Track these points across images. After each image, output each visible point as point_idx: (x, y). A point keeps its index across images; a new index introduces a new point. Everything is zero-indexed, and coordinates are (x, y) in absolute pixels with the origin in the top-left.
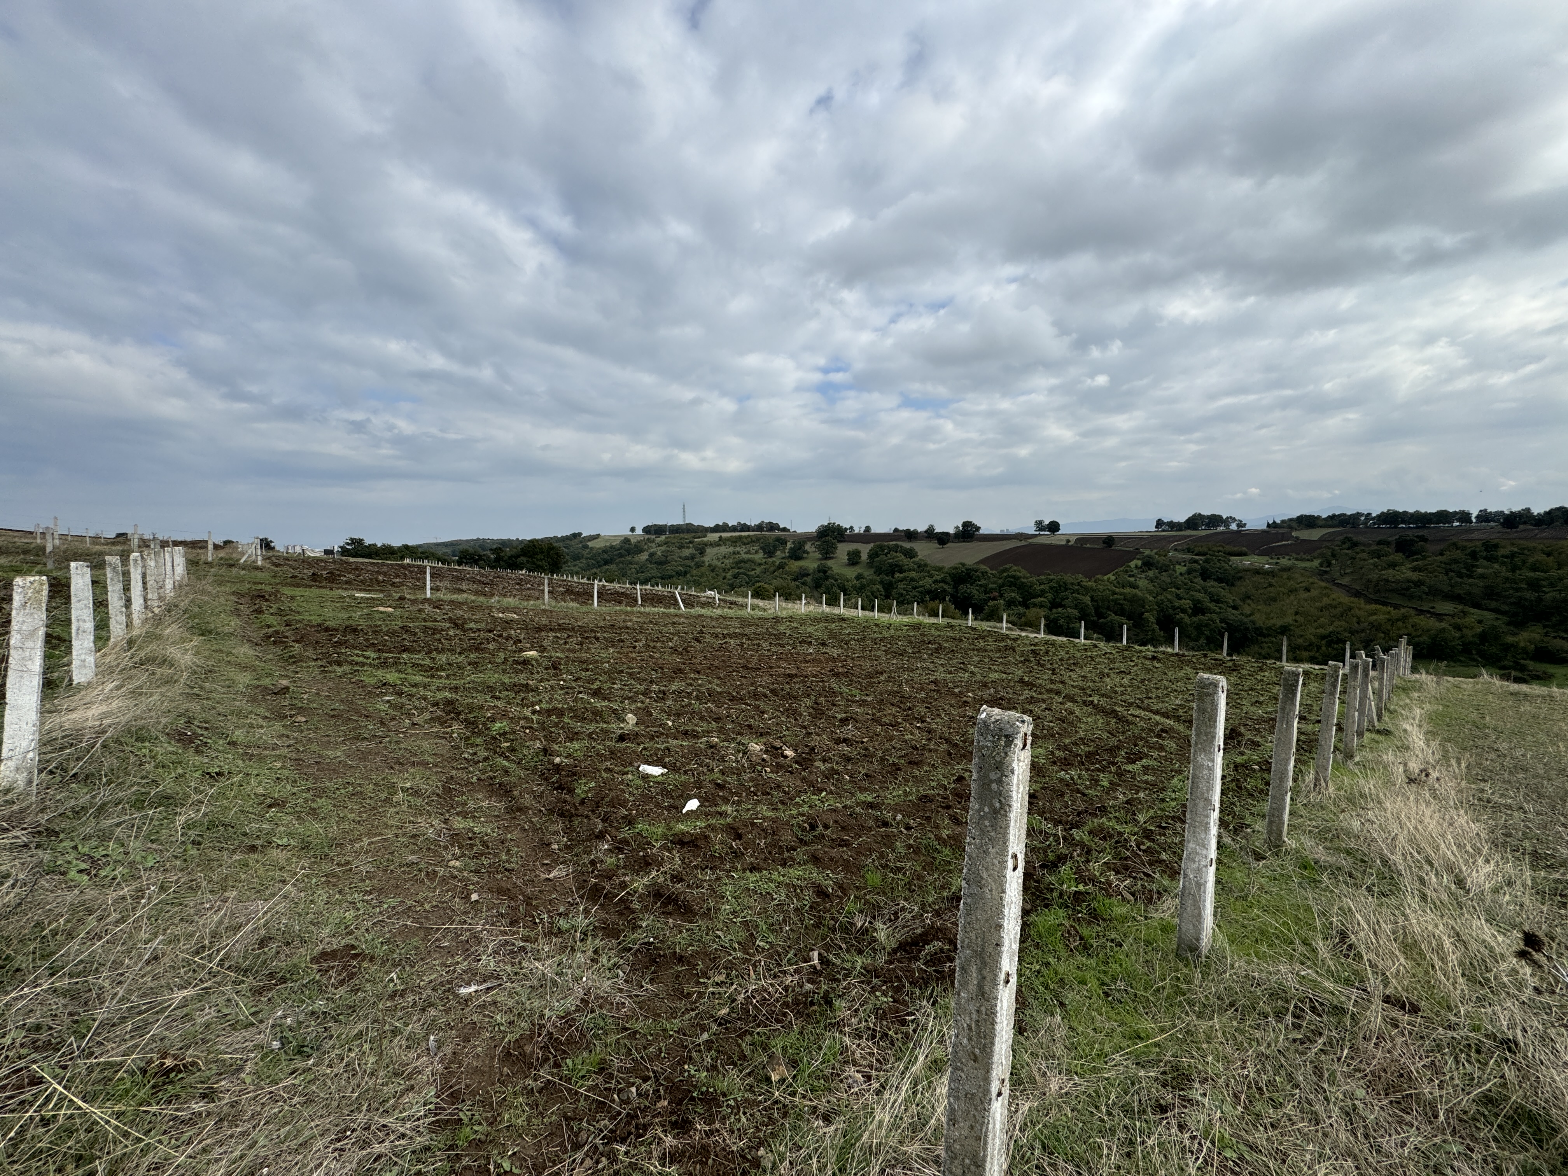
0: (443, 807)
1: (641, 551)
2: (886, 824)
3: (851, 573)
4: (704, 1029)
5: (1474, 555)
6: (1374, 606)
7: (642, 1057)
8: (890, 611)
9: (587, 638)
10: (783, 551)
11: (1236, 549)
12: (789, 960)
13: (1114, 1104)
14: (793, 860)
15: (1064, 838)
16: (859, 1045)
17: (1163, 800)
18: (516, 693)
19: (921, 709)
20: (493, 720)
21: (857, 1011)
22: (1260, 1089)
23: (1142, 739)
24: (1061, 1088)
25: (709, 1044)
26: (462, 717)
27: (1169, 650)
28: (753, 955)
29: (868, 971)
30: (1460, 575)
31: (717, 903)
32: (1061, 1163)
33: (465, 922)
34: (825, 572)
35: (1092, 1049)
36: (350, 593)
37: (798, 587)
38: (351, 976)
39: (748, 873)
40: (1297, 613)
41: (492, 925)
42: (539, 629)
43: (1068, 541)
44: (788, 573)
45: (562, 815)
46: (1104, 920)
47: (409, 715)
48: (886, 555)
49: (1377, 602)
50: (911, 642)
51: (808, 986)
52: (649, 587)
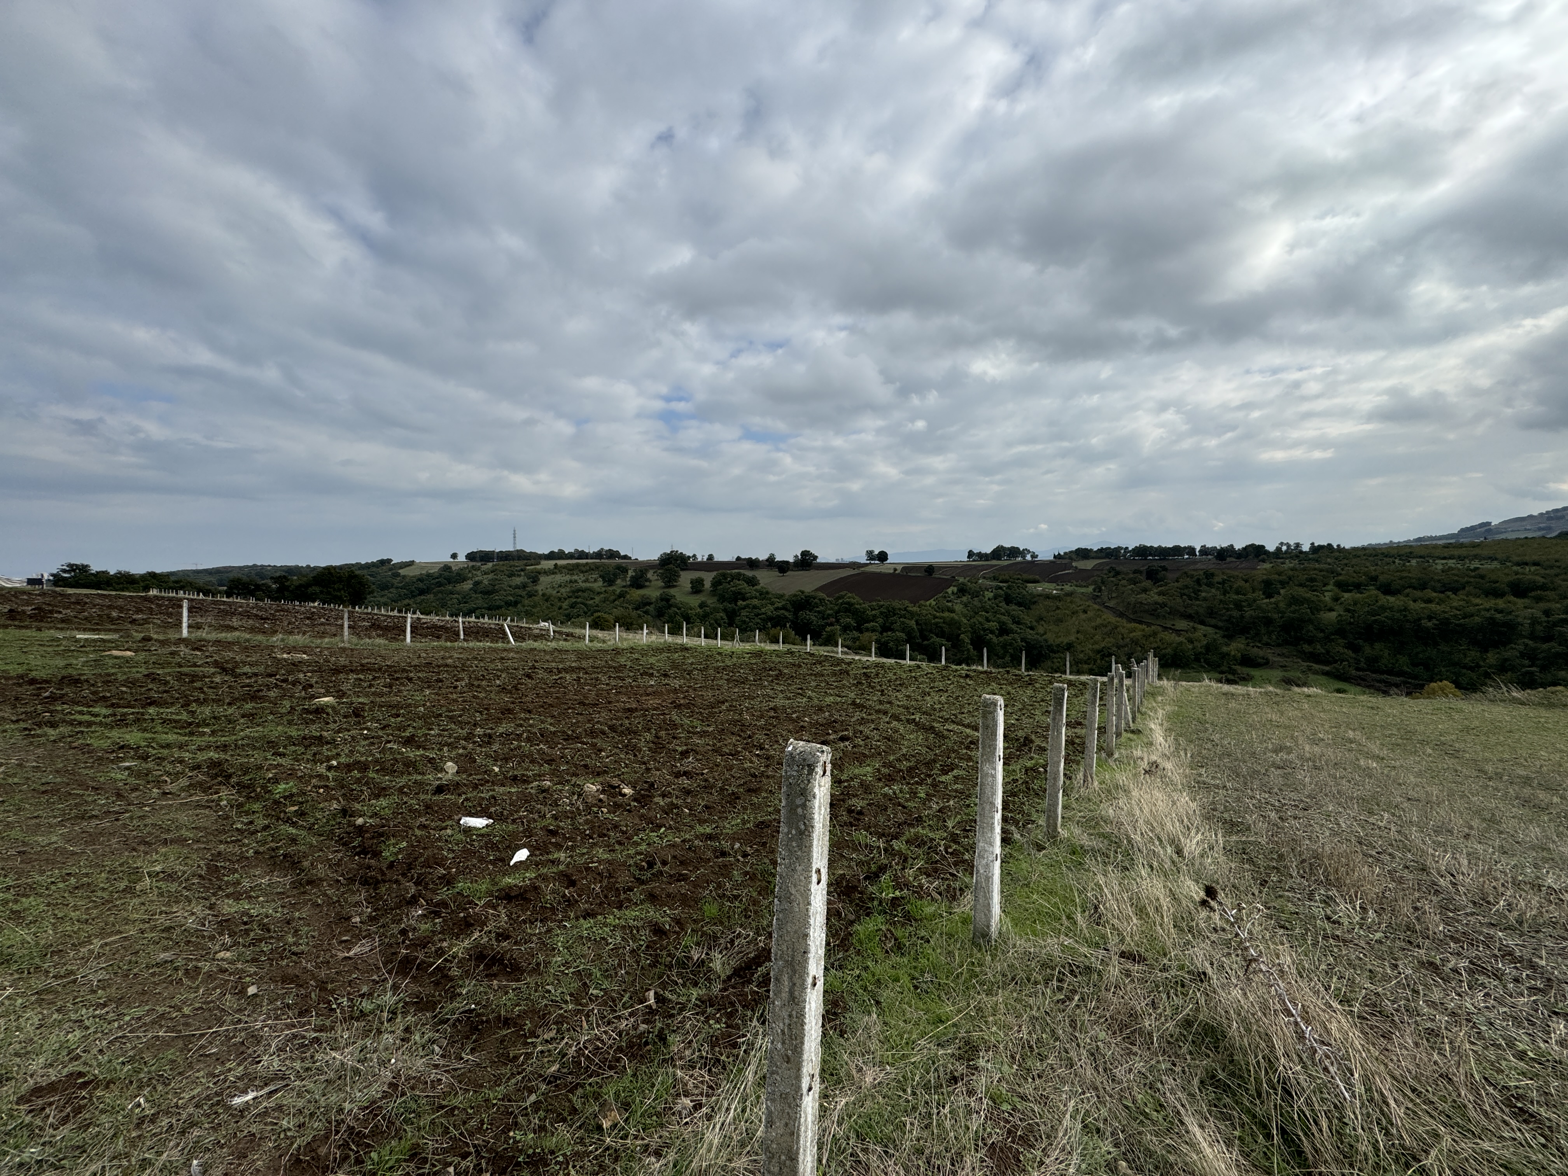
0: (207, 889)
1: (464, 579)
2: (724, 854)
3: (694, 601)
4: (531, 1091)
5: (1198, 582)
6: (1133, 625)
7: (461, 1134)
8: (733, 639)
9: (397, 679)
10: (624, 579)
11: (1031, 577)
12: (624, 1004)
13: (918, 1084)
14: (629, 900)
15: (886, 850)
16: (691, 1076)
17: (968, 806)
18: (306, 747)
19: (760, 737)
20: (276, 781)
21: (690, 1042)
22: (1031, 1047)
23: (954, 751)
24: (875, 1079)
25: (536, 1106)
26: (234, 780)
27: (980, 668)
28: (587, 1005)
29: (702, 1002)
30: (1190, 598)
31: (547, 956)
32: (871, 1146)
33: (239, 1021)
34: (668, 600)
35: (902, 1039)
36: (68, 634)
37: (639, 616)
38: (78, 1110)
39: (582, 920)
40: (1078, 632)
41: (276, 1019)
42: (337, 671)
43: (895, 570)
44: (629, 602)
45: (365, 882)
46: (916, 920)
47: (159, 783)
48: (729, 583)
49: (1135, 621)
50: (752, 670)
51: (643, 1027)
52: (473, 619)
